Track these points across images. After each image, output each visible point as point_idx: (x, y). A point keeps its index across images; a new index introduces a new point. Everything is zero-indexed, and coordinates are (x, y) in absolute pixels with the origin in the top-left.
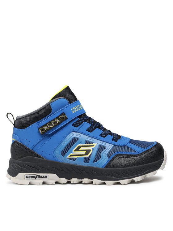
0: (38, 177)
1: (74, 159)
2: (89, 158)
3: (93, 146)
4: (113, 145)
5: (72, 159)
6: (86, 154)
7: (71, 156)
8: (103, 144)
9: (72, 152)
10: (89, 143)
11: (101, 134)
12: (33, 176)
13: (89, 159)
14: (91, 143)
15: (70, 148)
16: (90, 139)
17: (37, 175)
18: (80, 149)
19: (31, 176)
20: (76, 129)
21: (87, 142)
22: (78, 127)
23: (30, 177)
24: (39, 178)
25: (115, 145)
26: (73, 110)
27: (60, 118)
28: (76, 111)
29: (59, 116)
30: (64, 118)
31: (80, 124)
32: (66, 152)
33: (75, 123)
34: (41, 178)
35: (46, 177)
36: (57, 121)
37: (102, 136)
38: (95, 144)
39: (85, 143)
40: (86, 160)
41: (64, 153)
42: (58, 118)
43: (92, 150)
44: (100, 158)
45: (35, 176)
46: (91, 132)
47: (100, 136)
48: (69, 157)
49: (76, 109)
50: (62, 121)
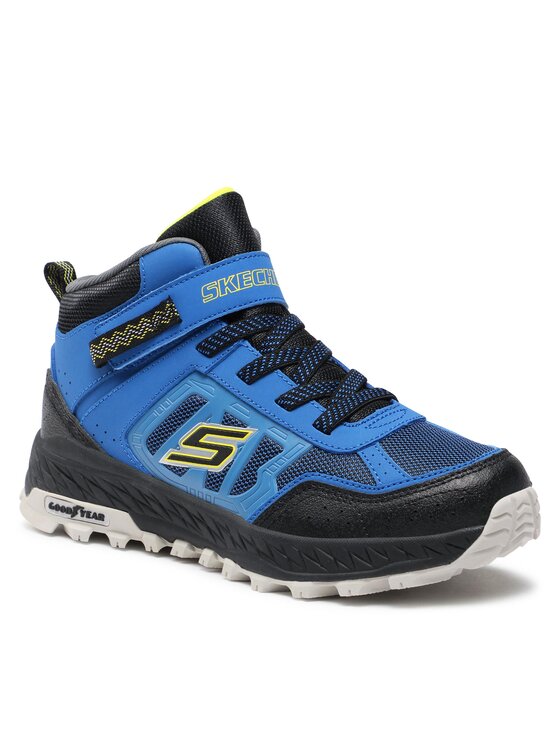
0: (79, 511)
1: (180, 472)
2: (223, 476)
3: (242, 435)
4: (308, 445)
5: (174, 467)
6: (216, 461)
7: (173, 457)
8: (277, 435)
9: (177, 447)
10: (233, 424)
11: (282, 397)
12: (67, 505)
13: (222, 481)
14: (239, 426)
15: (174, 430)
16: (239, 411)
17: (78, 507)
18: (201, 441)
19: (61, 504)
20: (205, 363)
21: (228, 420)
22: (215, 360)
23: (57, 508)
24: (82, 516)
25: (314, 446)
26: (207, 292)
27: (156, 318)
28: (219, 294)
29: (156, 309)
30: (168, 317)
31: (220, 349)
32: (162, 443)
33: (206, 341)
34: (88, 520)
35: (101, 517)
36: (146, 326)
37: (282, 406)
38: (250, 432)
39: (223, 423)
40: (213, 482)
41: (155, 442)
42: (149, 314)
43: (235, 450)
44: (254, 483)
45: (71, 506)
46: (249, 383)
47: (276, 401)
48: (165, 460)
49: (223, 287)
50: (161, 329)
